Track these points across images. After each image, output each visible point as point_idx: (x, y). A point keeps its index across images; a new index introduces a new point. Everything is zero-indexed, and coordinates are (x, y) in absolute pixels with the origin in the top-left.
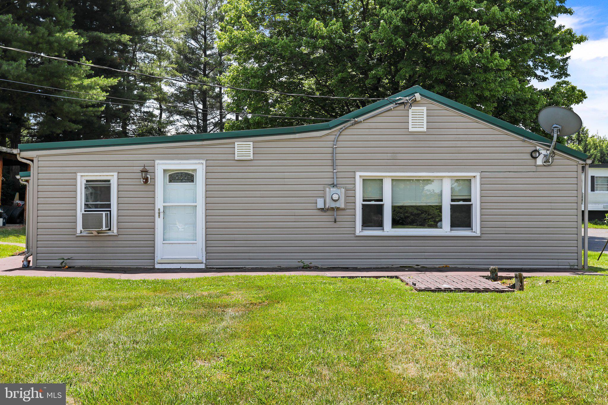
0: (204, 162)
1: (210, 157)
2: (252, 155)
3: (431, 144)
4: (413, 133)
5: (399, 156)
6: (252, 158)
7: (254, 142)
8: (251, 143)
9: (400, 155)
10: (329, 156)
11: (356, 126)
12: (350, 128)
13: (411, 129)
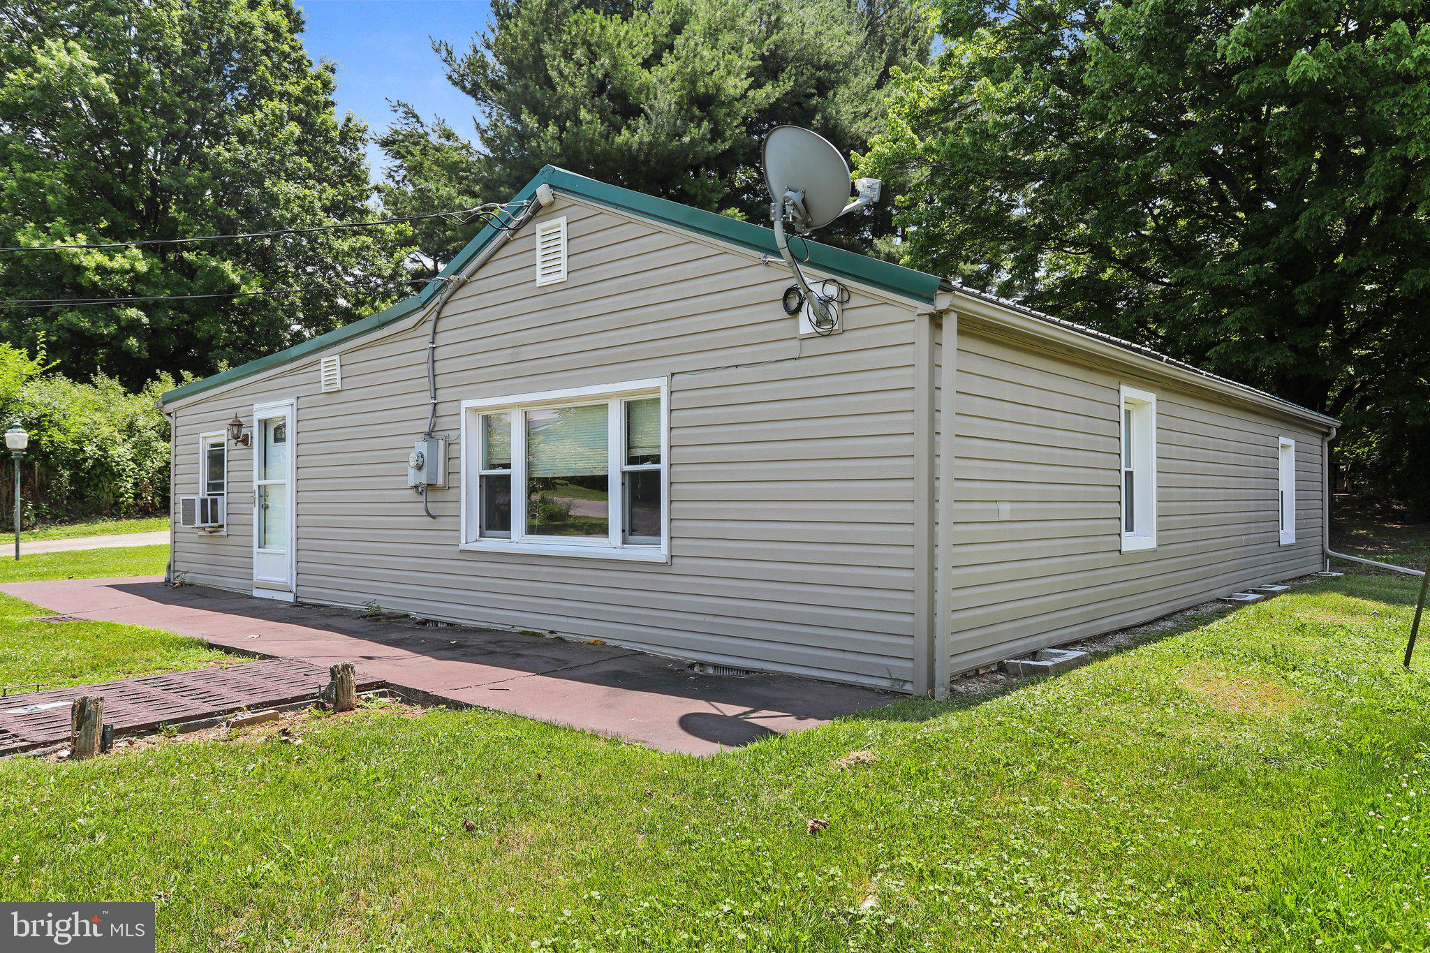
0: (294, 401)
1: (301, 391)
2: (339, 381)
3: (574, 312)
4: (546, 291)
5: (526, 353)
6: (339, 386)
7: (341, 354)
8: (337, 357)
9: (524, 348)
10: (424, 370)
11: (460, 294)
12: (454, 298)
13: (541, 281)
